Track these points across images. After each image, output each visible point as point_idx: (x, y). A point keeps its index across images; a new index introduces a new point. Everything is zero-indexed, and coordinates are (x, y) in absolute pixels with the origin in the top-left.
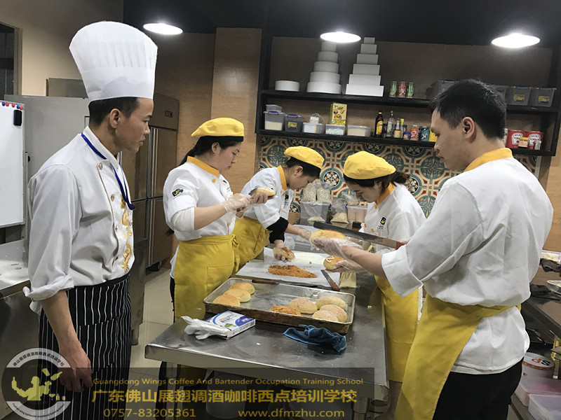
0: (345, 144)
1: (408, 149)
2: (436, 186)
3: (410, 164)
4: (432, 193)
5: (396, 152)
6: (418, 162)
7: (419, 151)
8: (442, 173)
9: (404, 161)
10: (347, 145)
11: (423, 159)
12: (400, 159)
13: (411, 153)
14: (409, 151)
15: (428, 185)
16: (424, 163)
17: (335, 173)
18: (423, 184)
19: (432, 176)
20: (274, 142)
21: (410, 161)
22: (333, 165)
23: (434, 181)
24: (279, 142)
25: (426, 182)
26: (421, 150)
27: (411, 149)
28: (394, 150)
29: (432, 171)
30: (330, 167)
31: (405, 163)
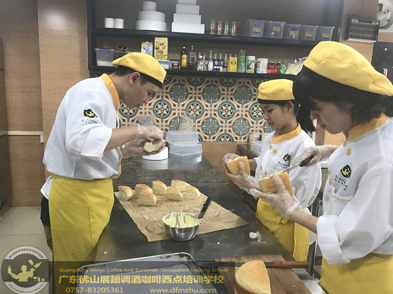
0: (171, 77)
1: (223, 80)
2: (246, 109)
4: (244, 115)
5: (214, 83)
6: (232, 90)
7: (232, 82)
8: (250, 99)
9: (221, 90)
10: (173, 78)
11: (235, 88)
12: (217, 88)
13: (226, 83)
15: (240, 109)
16: (236, 91)
17: (165, 104)
18: (237, 108)
19: (243, 101)
21: (226, 90)
22: (162, 97)
23: (245, 105)
25: (238, 107)
26: (233, 80)
27: (226, 80)
28: (212, 82)
29: (243, 98)
30: (160, 98)
31: (222, 92)
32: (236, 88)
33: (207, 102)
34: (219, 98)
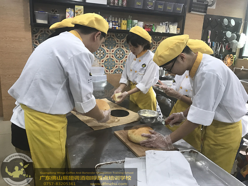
1: (117, 35)
3: (119, 43)
5: (112, 37)
6: (123, 41)
7: (123, 36)
12: (114, 40)
13: (119, 37)
14: (118, 35)
15: (128, 53)
16: (125, 42)
18: (126, 53)
20: (42, 31)
21: (119, 41)
24: (45, 31)
31: (117, 42)
33: (108, 48)
34: (115, 46)
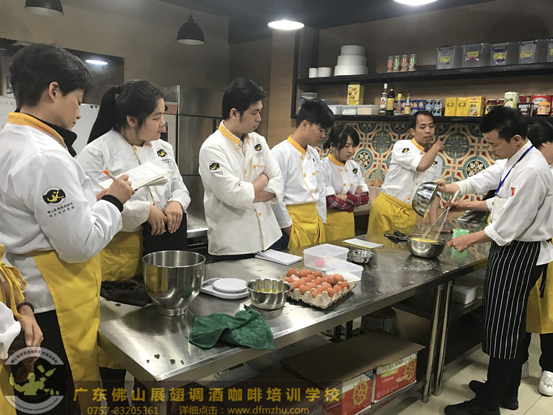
2: (460, 166)
4: (456, 174)
8: (466, 152)
15: (451, 165)
16: (447, 140)
19: (455, 155)
23: (458, 160)
25: (449, 162)
29: (456, 150)
32: (447, 136)
